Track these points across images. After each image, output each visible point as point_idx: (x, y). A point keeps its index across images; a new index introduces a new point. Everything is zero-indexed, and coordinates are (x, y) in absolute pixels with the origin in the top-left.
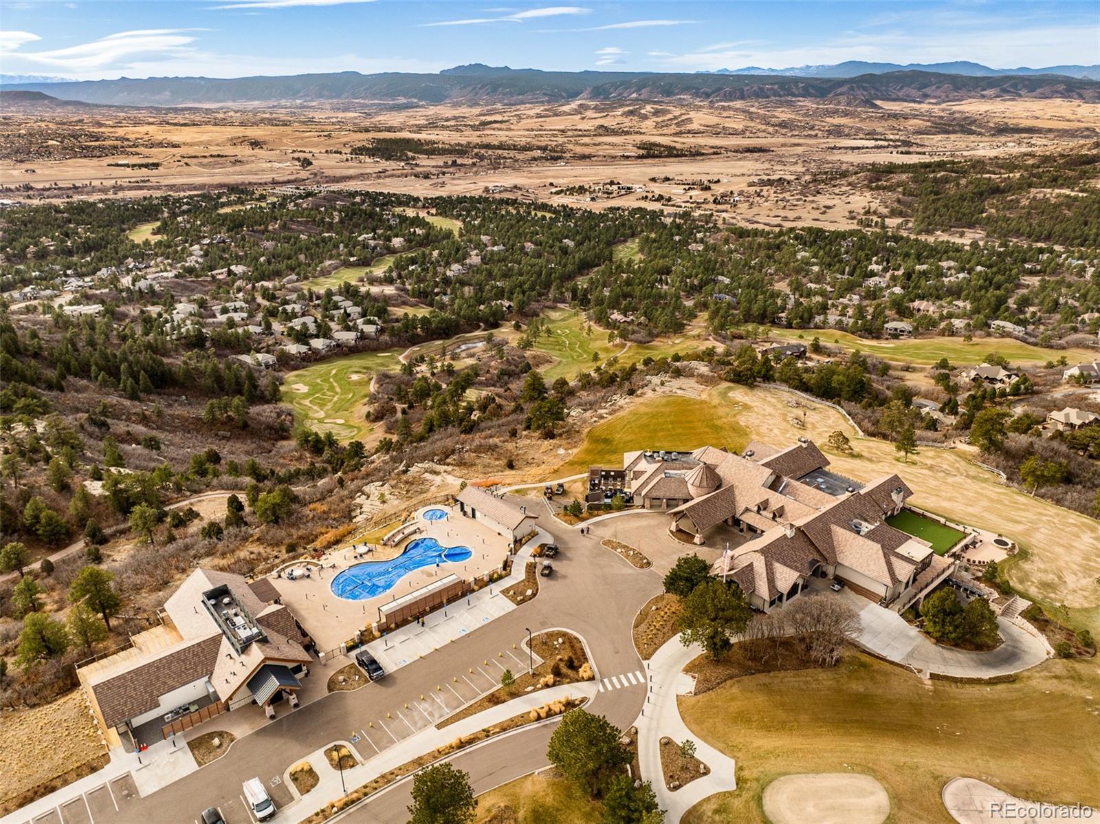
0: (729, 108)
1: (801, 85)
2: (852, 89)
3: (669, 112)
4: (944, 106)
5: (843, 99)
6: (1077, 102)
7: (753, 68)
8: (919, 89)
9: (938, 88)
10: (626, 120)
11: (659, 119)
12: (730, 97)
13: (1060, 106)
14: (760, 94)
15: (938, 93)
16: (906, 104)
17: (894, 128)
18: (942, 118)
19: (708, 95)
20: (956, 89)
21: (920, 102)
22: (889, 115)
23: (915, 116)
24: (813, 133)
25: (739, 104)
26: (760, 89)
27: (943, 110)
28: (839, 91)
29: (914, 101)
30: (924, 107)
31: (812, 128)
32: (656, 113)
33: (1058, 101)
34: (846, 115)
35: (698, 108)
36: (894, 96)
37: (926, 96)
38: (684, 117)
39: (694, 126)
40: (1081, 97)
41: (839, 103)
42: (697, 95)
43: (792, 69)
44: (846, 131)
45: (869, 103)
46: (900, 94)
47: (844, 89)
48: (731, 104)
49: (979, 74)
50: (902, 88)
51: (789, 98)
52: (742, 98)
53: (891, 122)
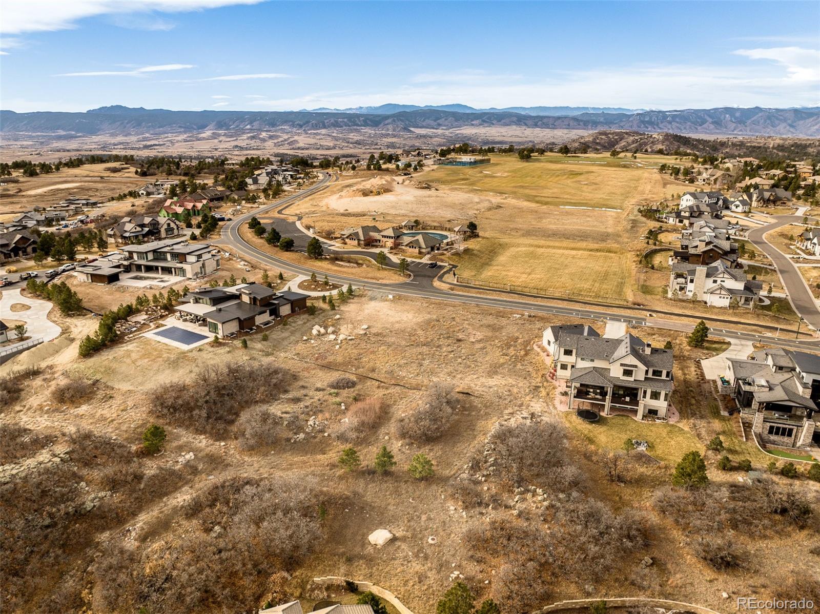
0: (319, 134)
1: (361, 119)
2: (394, 121)
3: (280, 137)
4: (451, 130)
5: (390, 127)
6: (524, 127)
7: (324, 108)
8: (435, 121)
9: (446, 120)
10: (251, 142)
11: (276, 141)
12: (315, 127)
13: (515, 130)
14: (336, 125)
15: (446, 123)
16: (428, 130)
17: (425, 143)
18: (451, 137)
19: (301, 126)
20: (457, 120)
21: (437, 129)
22: (421, 136)
23: (436, 137)
24: (378, 147)
25: (323, 131)
26: (335, 121)
27: (451, 133)
28: (386, 122)
29: (433, 128)
30: (440, 131)
31: (376, 144)
32: (271, 137)
33: (514, 127)
34: (395, 137)
35: (299, 134)
36: (420, 125)
37: (439, 125)
38: (292, 140)
39: (301, 145)
40: (526, 124)
41: (388, 130)
42: (293, 126)
43: (350, 109)
44: (398, 145)
45: (406, 129)
46: (424, 124)
47: (390, 121)
48: (319, 131)
49: (468, 111)
50: (424, 120)
51: (355, 127)
52: (324, 127)
53: (422, 140)
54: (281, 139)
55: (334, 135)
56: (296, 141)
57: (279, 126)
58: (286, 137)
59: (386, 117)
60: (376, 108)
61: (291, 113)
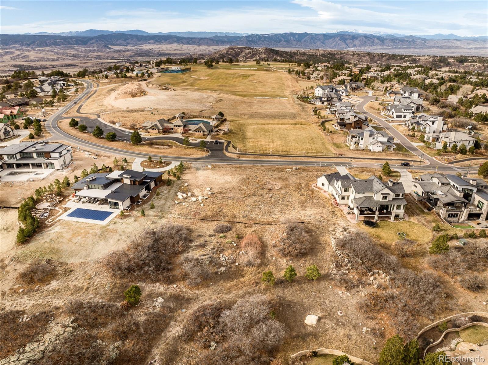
54: (15, 55)
55: (55, 51)
56: (28, 56)
57: (11, 45)
58: (19, 53)
59: (92, 38)
60: (82, 33)
61: (19, 36)
